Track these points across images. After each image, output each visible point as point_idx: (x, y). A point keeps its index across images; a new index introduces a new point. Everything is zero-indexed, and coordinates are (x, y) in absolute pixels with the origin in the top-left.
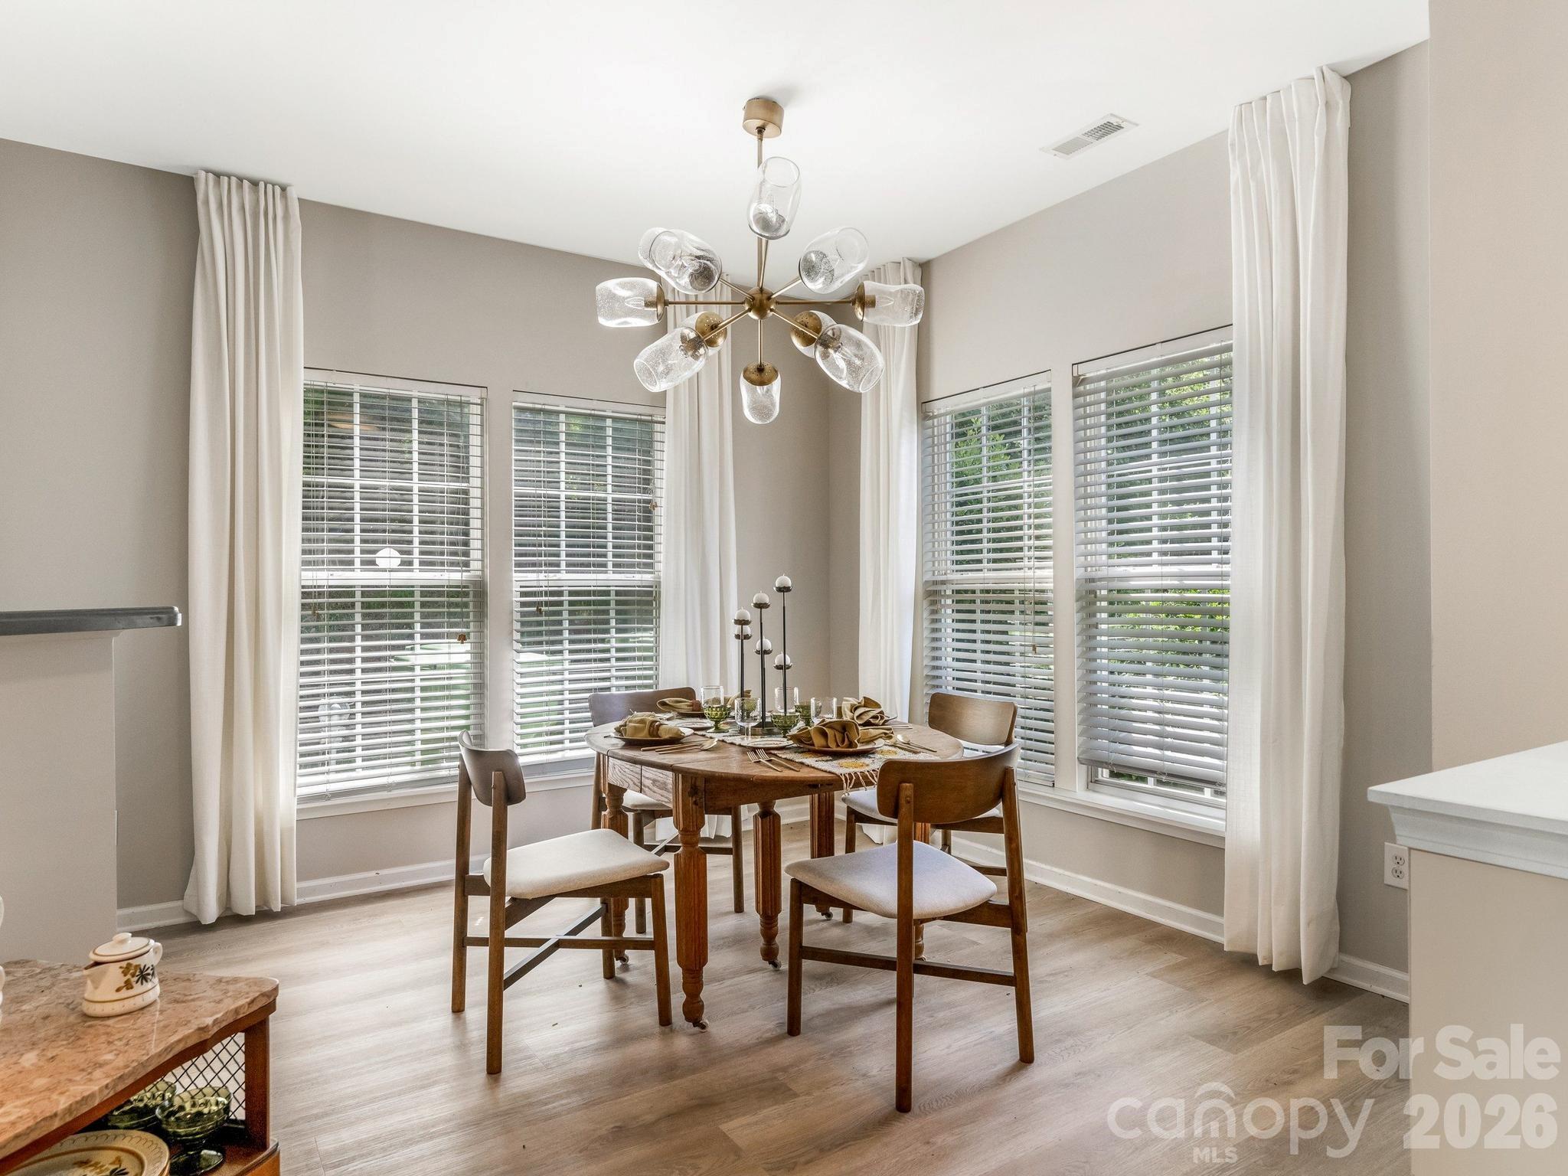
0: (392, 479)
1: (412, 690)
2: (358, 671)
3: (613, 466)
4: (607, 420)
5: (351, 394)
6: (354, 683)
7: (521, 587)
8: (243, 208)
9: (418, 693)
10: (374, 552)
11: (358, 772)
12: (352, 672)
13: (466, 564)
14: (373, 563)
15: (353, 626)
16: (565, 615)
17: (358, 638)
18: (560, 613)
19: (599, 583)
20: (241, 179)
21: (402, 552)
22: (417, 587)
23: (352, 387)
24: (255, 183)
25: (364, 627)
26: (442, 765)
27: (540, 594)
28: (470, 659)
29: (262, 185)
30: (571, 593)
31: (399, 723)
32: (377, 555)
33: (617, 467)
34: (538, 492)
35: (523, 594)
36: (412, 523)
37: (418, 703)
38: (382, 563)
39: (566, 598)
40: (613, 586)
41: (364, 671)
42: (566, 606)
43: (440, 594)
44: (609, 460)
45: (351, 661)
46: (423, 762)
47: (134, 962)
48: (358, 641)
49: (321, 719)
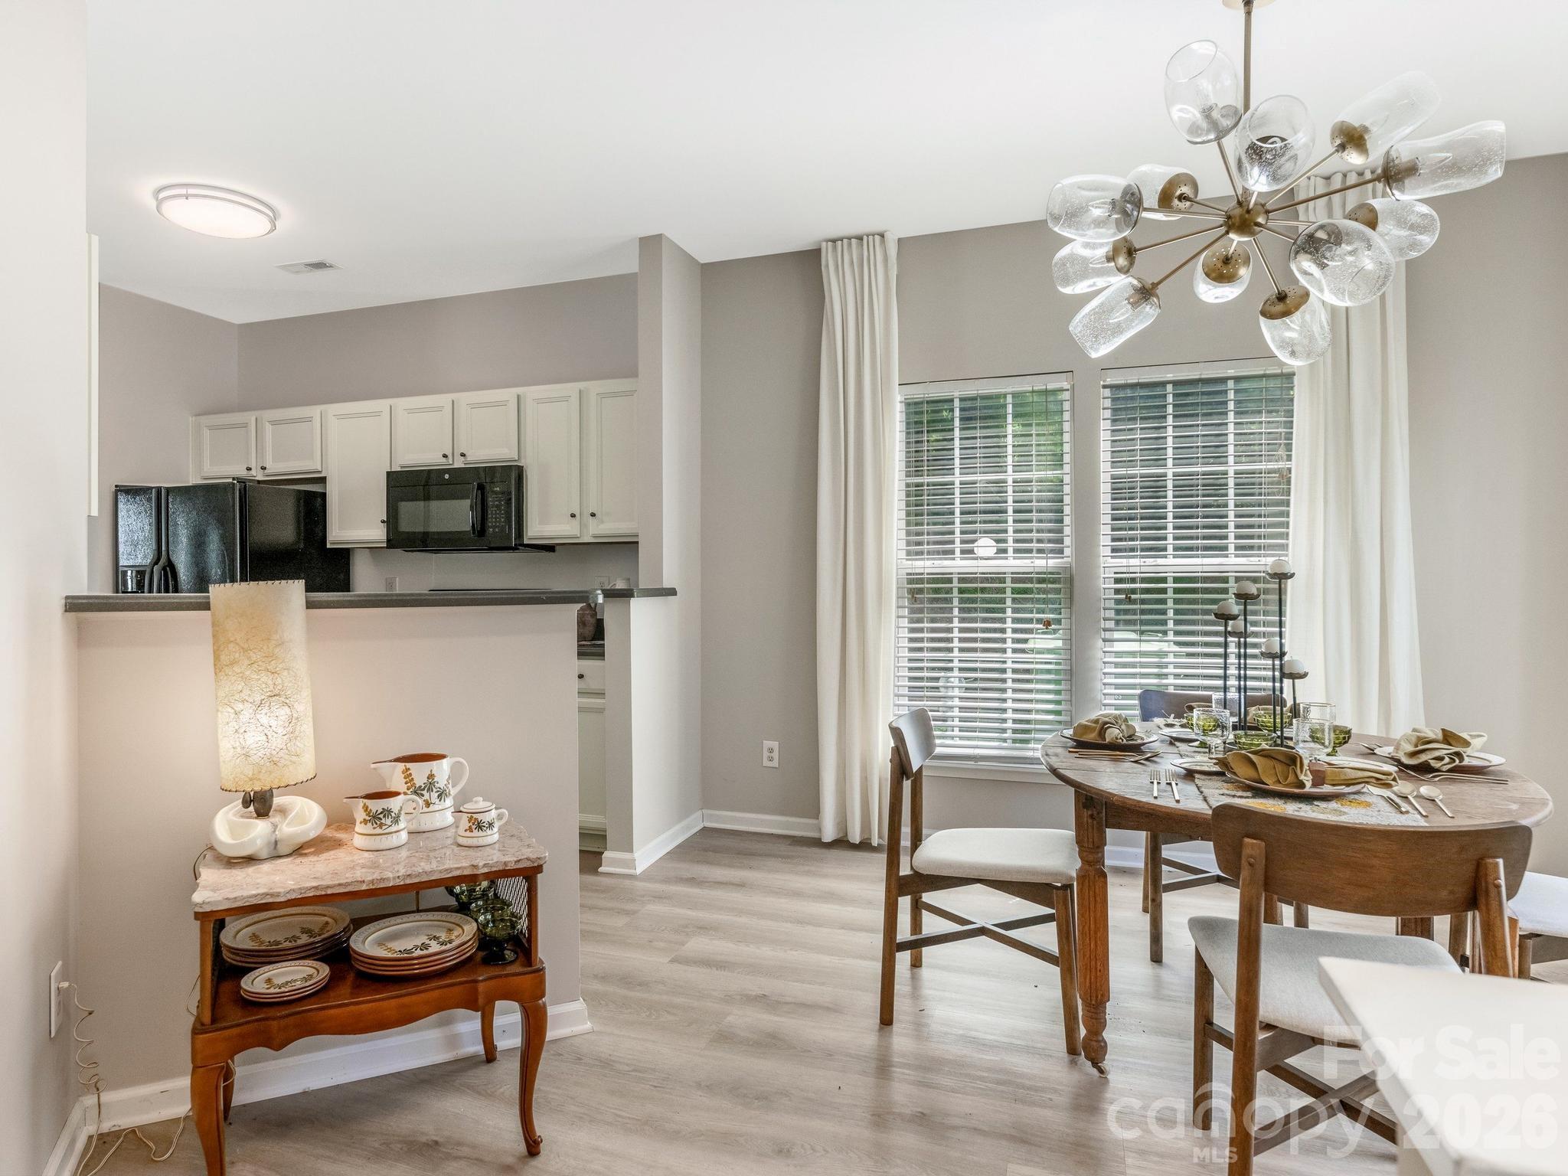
0: (984, 473)
1: (1004, 671)
2: (956, 650)
3: (1236, 434)
4: (1229, 381)
5: (952, 401)
6: (952, 660)
7: (1115, 573)
8: (852, 263)
9: (1009, 675)
10: (973, 541)
11: (956, 741)
12: (950, 650)
13: (1061, 551)
14: (971, 552)
15: (952, 609)
16: (1170, 603)
17: (956, 620)
18: (1164, 602)
19: (1206, 569)
20: (849, 239)
21: (998, 541)
22: (1008, 573)
23: (952, 394)
24: (860, 238)
25: (961, 610)
26: (1030, 745)
27: (1133, 580)
28: (1061, 645)
29: (865, 238)
30: (1176, 580)
31: (990, 701)
32: (976, 544)
33: (1241, 434)
34: (1129, 472)
35: (1118, 581)
36: (1007, 513)
37: (1009, 684)
38: (980, 552)
39: (1170, 585)
40: (1232, 572)
41: (962, 650)
42: (1170, 593)
43: (1030, 580)
44: (1231, 427)
45: (950, 640)
46: (1015, 741)
47: (475, 816)
48: (956, 623)
49: (942, 689)
